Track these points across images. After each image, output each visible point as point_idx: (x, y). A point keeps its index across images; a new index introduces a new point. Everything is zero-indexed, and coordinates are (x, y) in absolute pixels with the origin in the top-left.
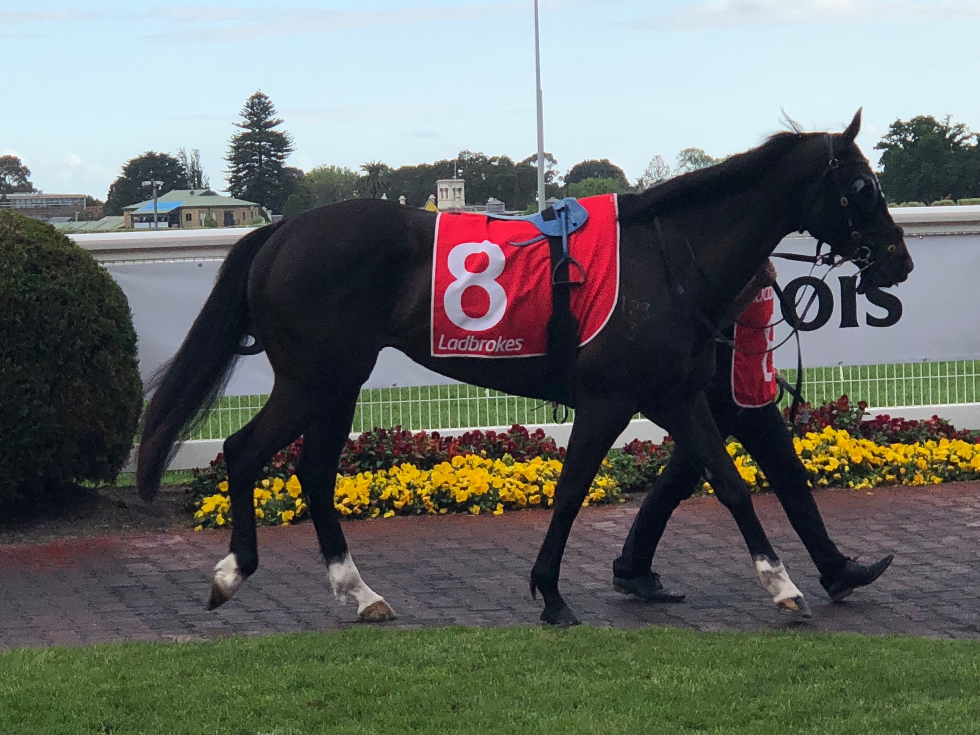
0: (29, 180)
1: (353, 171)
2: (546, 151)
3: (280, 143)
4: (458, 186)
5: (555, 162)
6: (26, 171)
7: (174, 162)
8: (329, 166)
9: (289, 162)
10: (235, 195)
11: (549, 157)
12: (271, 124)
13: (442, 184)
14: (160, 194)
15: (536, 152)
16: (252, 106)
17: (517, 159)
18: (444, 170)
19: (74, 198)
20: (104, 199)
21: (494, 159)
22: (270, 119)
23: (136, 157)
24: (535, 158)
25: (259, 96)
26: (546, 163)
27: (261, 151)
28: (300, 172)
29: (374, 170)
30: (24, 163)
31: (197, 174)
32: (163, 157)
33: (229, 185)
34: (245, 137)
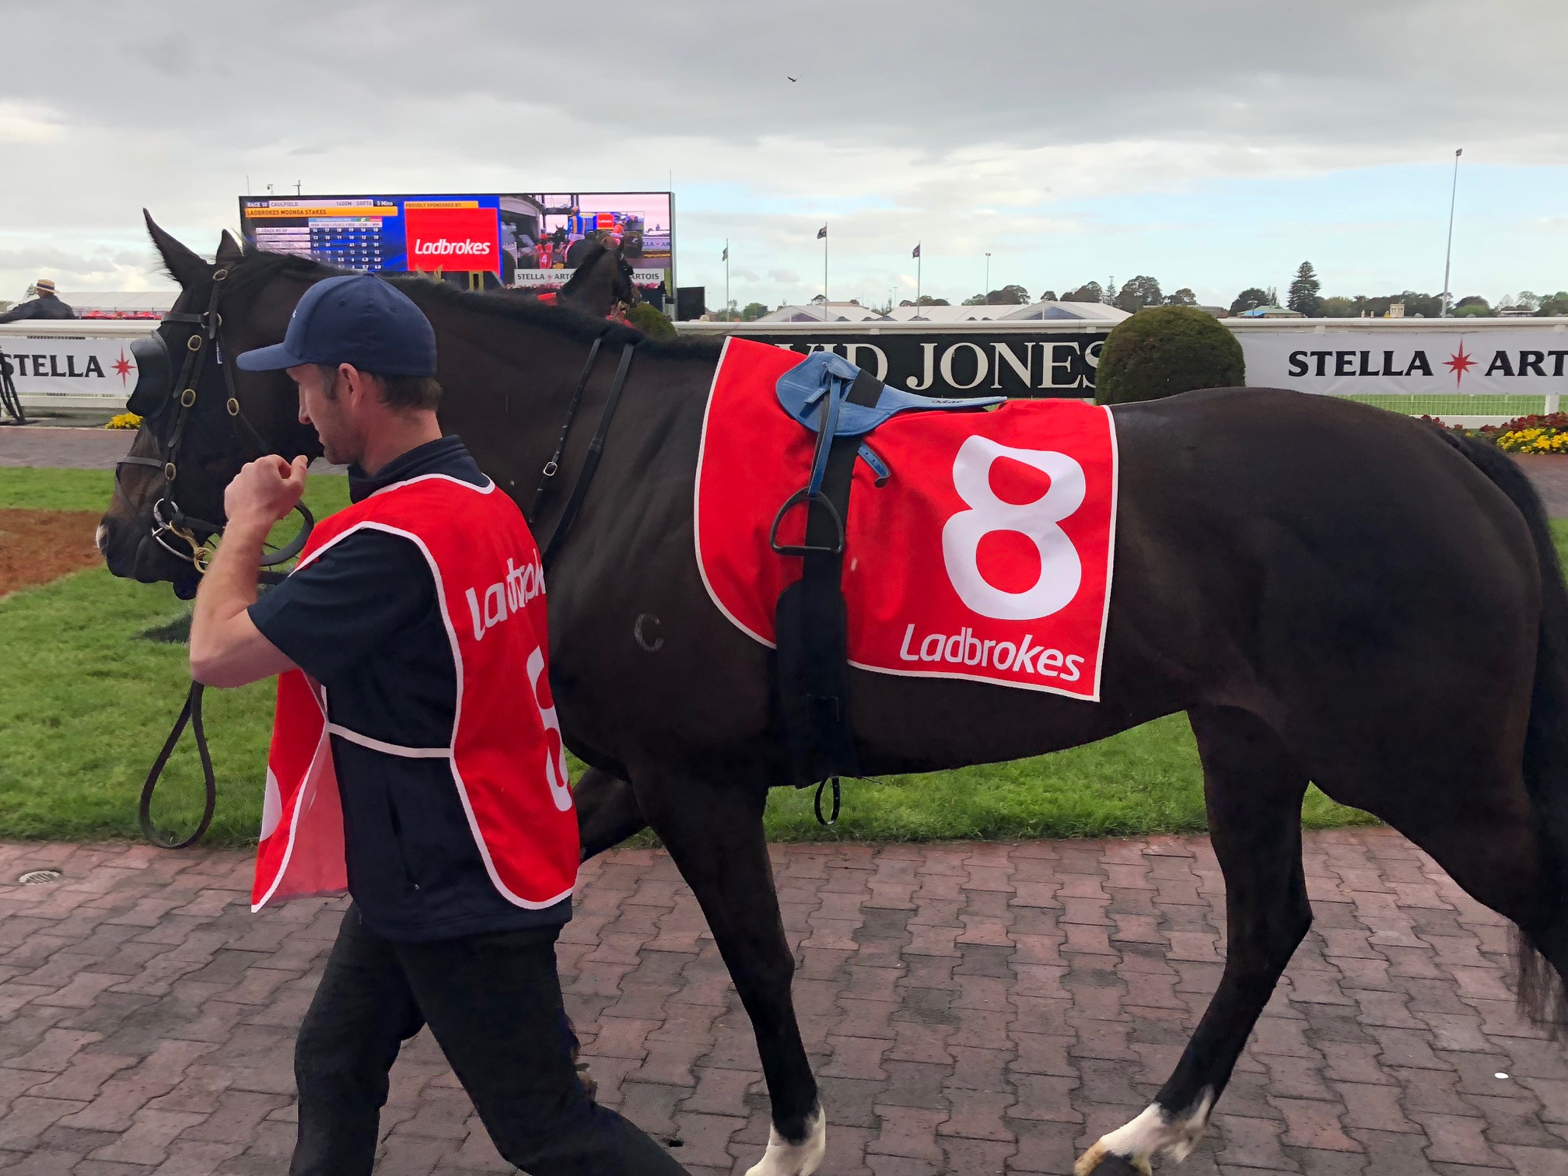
0: (1195, 299)
1: (1350, 299)
2: (1448, 291)
3: (1315, 285)
4: (1400, 307)
5: (1452, 297)
6: (1194, 295)
7: (1263, 293)
8: (1338, 296)
9: (1318, 294)
10: (1291, 309)
11: (1449, 294)
12: (1311, 276)
13: (1393, 306)
14: (1257, 307)
15: (1443, 291)
16: (1302, 268)
17: (1432, 295)
18: (1395, 299)
19: (1215, 308)
20: (1229, 309)
21: (1420, 295)
22: (1311, 274)
23: (1246, 290)
24: (1442, 295)
25: (1306, 263)
26: (1448, 297)
27: (1305, 288)
28: (1323, 299)
29: (1360, 299)
30: (1193, 292)
31: (1274, 298)
32: (1258, 291)
33: (1288, 304)
34: (1298, 282)
